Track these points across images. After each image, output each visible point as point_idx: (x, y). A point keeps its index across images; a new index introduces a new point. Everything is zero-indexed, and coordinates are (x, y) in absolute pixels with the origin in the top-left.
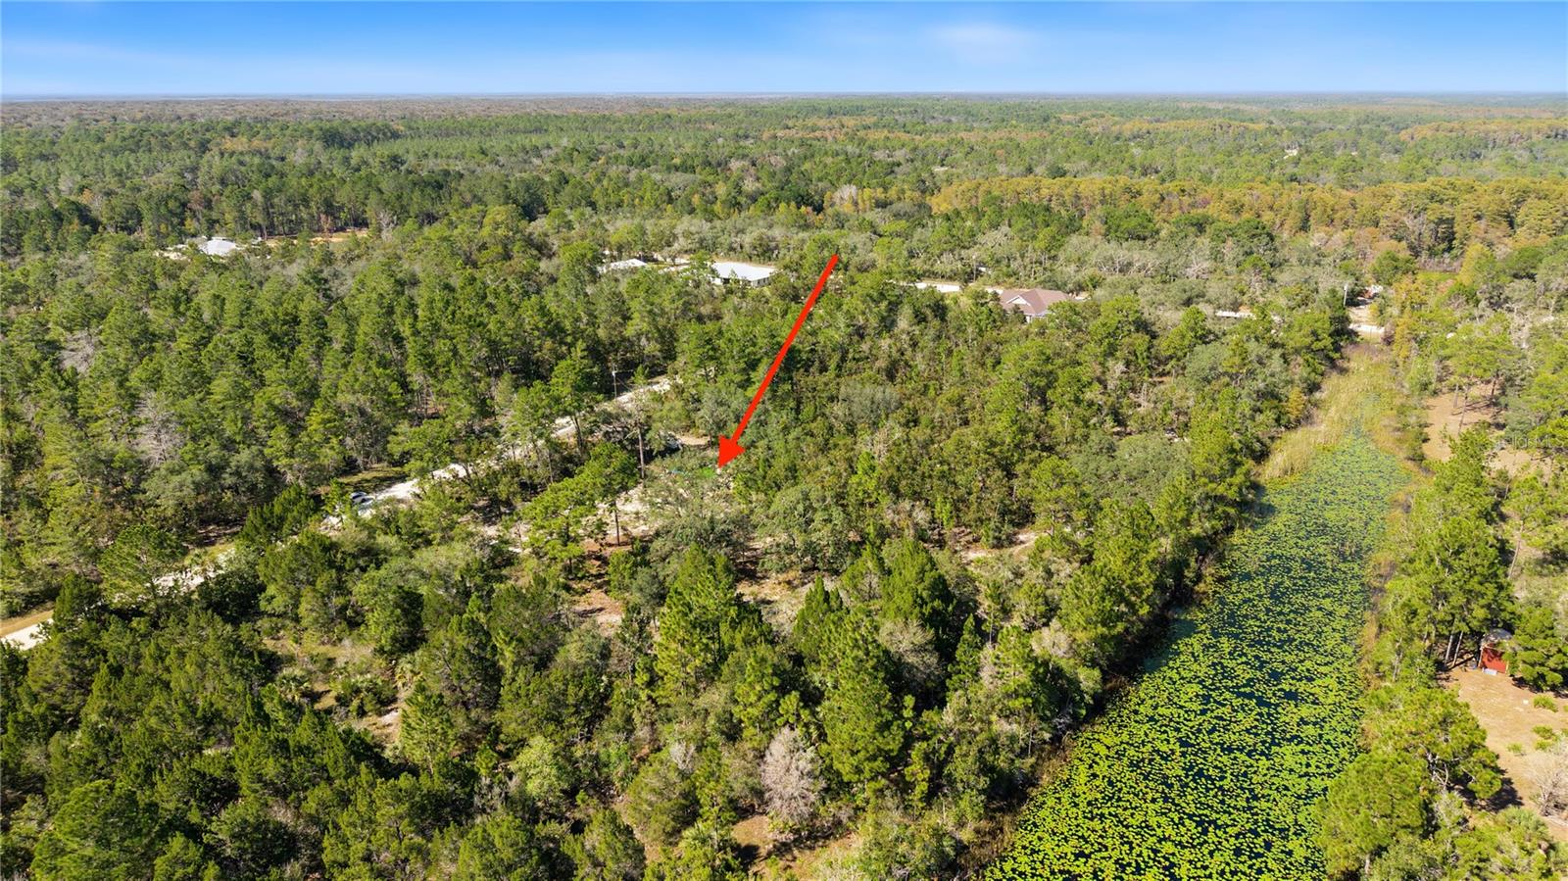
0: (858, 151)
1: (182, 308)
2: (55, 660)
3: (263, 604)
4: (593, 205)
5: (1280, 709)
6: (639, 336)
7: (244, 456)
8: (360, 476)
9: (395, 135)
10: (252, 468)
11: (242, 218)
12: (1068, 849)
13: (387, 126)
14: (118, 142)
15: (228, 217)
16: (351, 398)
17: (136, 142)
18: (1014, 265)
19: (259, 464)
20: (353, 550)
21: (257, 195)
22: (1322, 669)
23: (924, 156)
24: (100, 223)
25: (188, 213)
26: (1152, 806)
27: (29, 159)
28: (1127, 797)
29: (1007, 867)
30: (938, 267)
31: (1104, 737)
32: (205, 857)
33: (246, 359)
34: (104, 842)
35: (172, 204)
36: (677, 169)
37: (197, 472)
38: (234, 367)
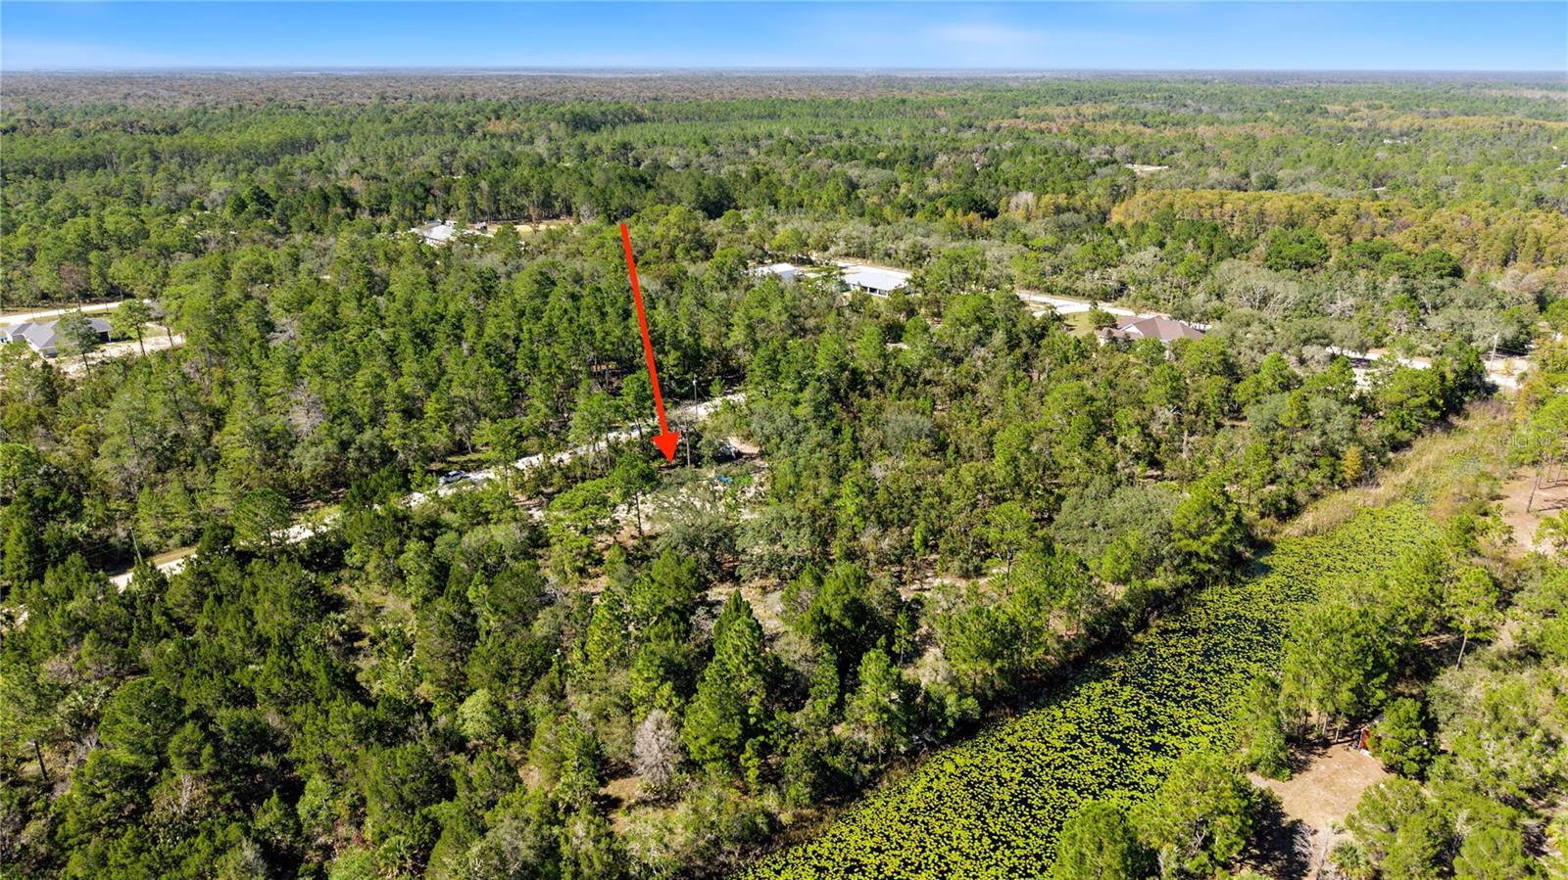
0: (1076, 146)
1: (364, 302)
2: (185, 586)
3: (347, 557)
4: (775, 203)
5: (1136, 758)
6: (737, 346)
7: (368, 435)
8: (469, 457)
9: (640, 119)
10: (372, 445)
11: (473, 204)
12: (869, 843)
13: (633, 110)
14: (401, 124)
15: (462, 203)
16: (463, 392)
17: (416, 126)
18: (1154, 288)
19: (377, 442)
20: (421, 523)
21: (484, 185)
22: (1205, 728)
23: (1147, 153)
24: (360, 206)
25: (431, 198)
26: (963, 821)
27: (326, 140)
28: (948, 811)
29: (810, 849)
30: (1080, 285)
31: (961, 757)
32: (206, 740)
33: (391, 352)
34: (143, 720)
35: (419, 191)
36: (878, 163)
37: (331, 445)
38: (381, 359)
